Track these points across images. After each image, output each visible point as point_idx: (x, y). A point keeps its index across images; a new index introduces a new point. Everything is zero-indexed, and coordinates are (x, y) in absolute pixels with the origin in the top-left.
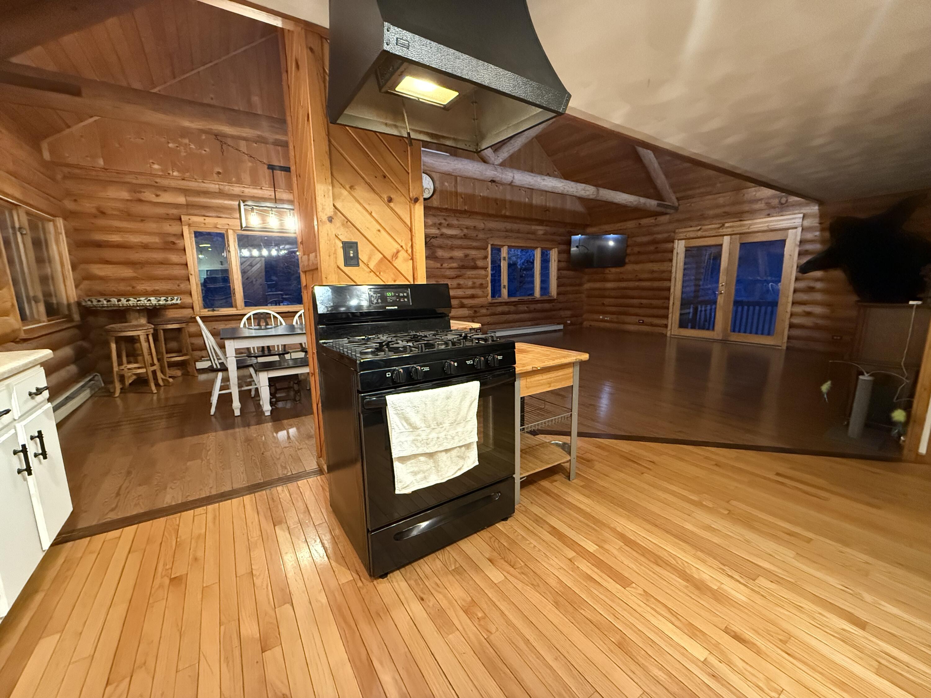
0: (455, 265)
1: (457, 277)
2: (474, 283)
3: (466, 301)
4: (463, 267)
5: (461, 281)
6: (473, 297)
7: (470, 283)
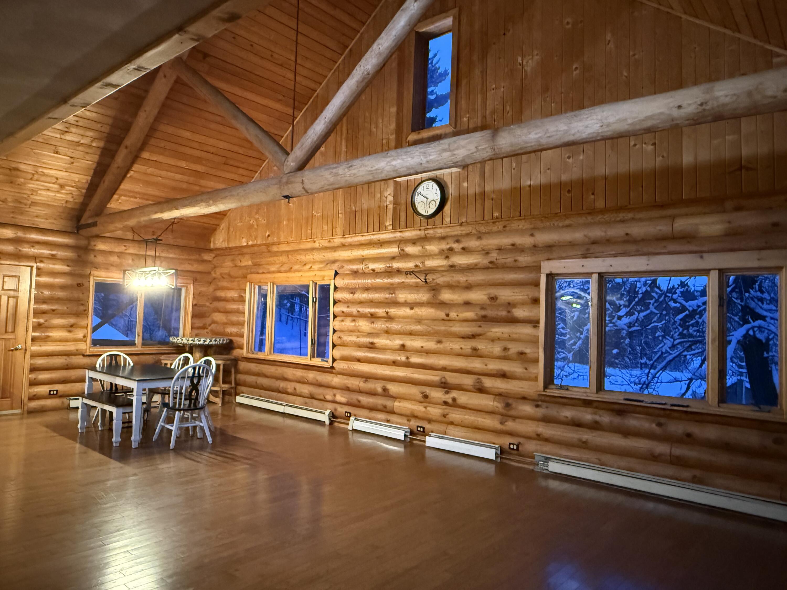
0: (470, 314)
1: (473, 336)
2: (505, 349)
3: (488, 383)
4: (484, 318)
5: (481, 345)
6: (503, 375)
7: (497, 349)
